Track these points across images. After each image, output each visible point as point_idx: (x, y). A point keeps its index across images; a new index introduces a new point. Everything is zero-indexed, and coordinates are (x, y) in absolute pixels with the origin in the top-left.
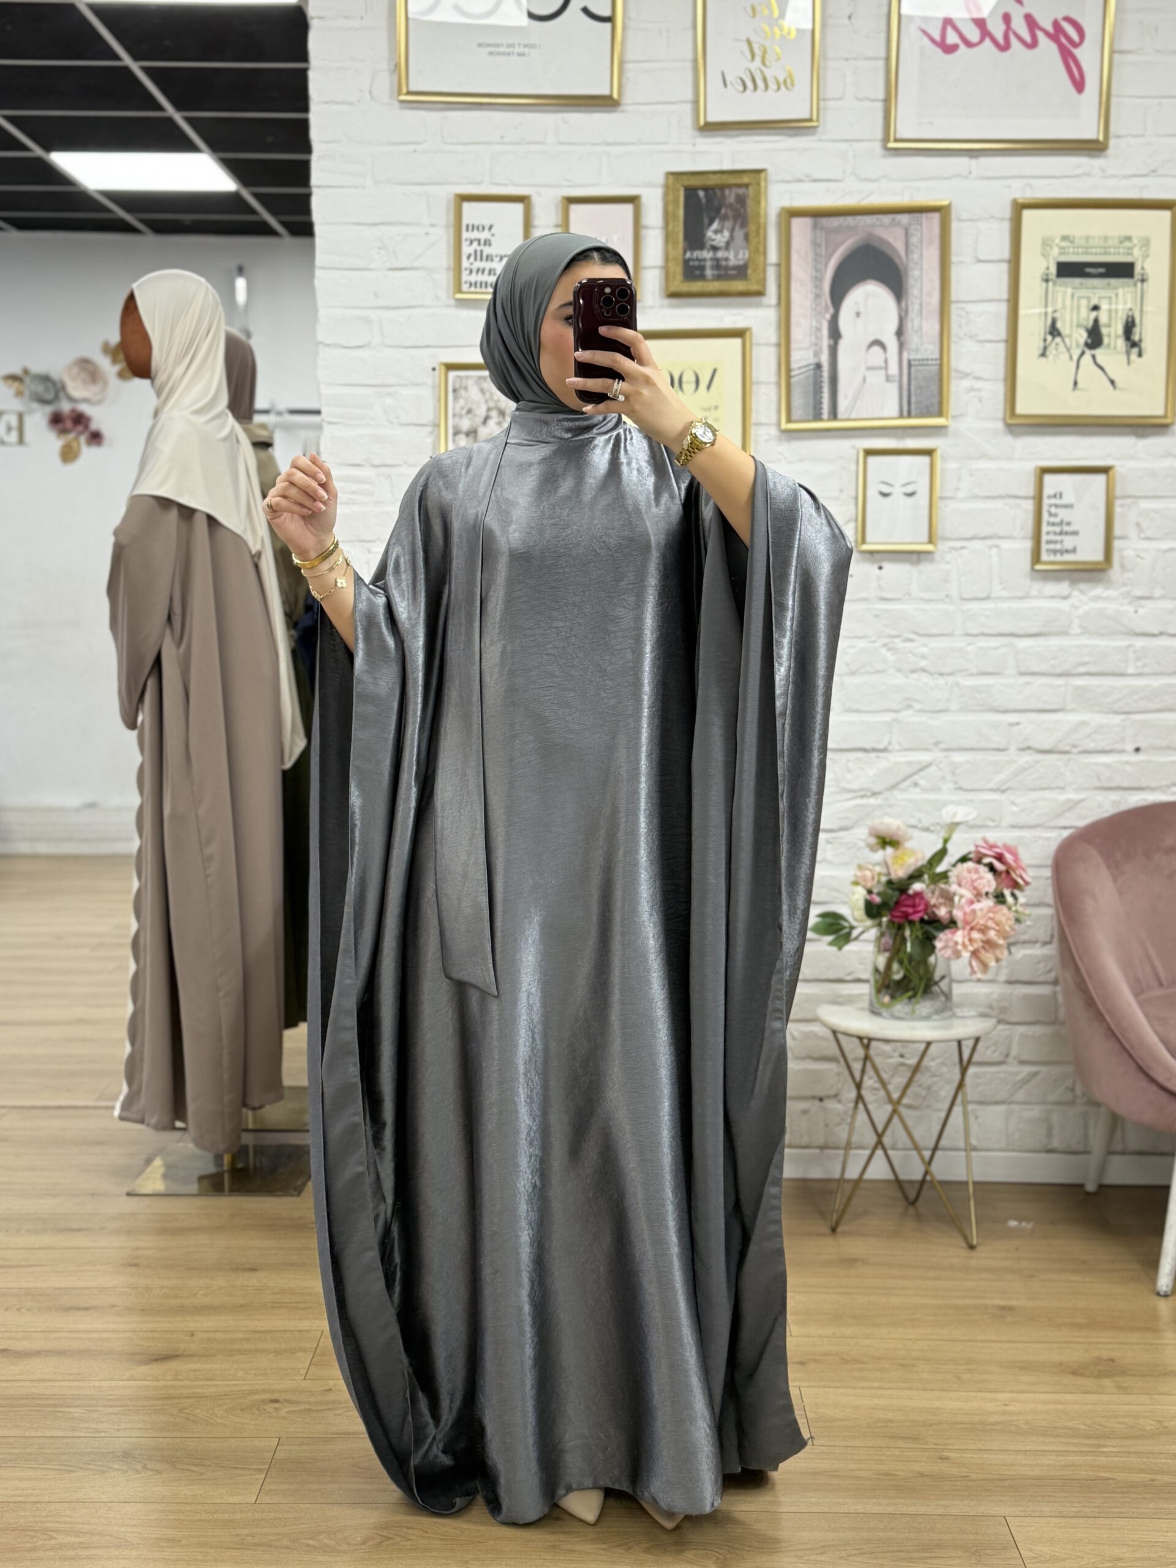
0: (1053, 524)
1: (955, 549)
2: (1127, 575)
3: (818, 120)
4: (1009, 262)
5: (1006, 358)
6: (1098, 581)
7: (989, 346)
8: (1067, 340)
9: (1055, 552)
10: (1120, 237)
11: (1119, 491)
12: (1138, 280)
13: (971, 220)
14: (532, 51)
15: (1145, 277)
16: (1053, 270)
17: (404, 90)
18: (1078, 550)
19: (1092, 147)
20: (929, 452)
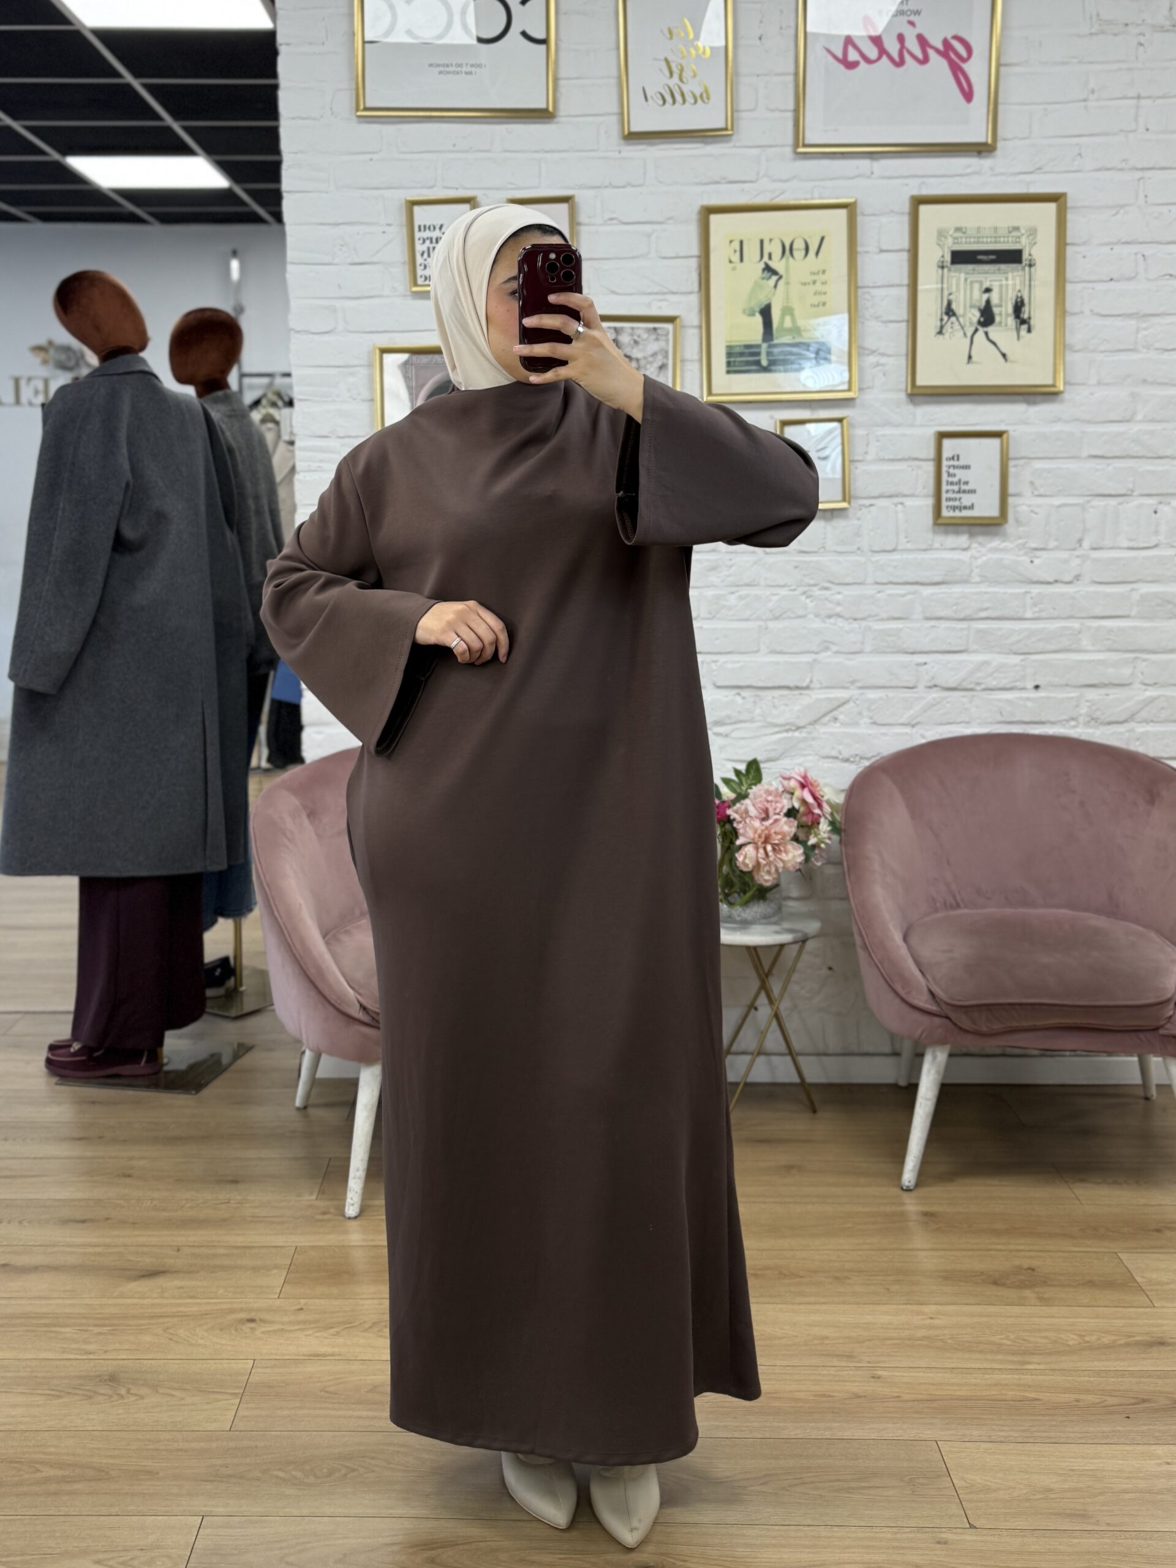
0: (952, 483)
1: (864, 506)
2: (1021, 529)
3: (732, 129)
4: (909, 251)
5: (908, 336)
6: (996, 534)
7: (892, 325)
8: (961, 320)
9: (954, 508)
10: (1009, 228)
11: (1012, 454)
12: (1026, 265)
13: (874, 215)
14: (478, 70)
15: (1033, 262)
16: (948, 258)
17: (362, 107)
18: (975, 506)
19: (982, 149)
20: (840, 420)
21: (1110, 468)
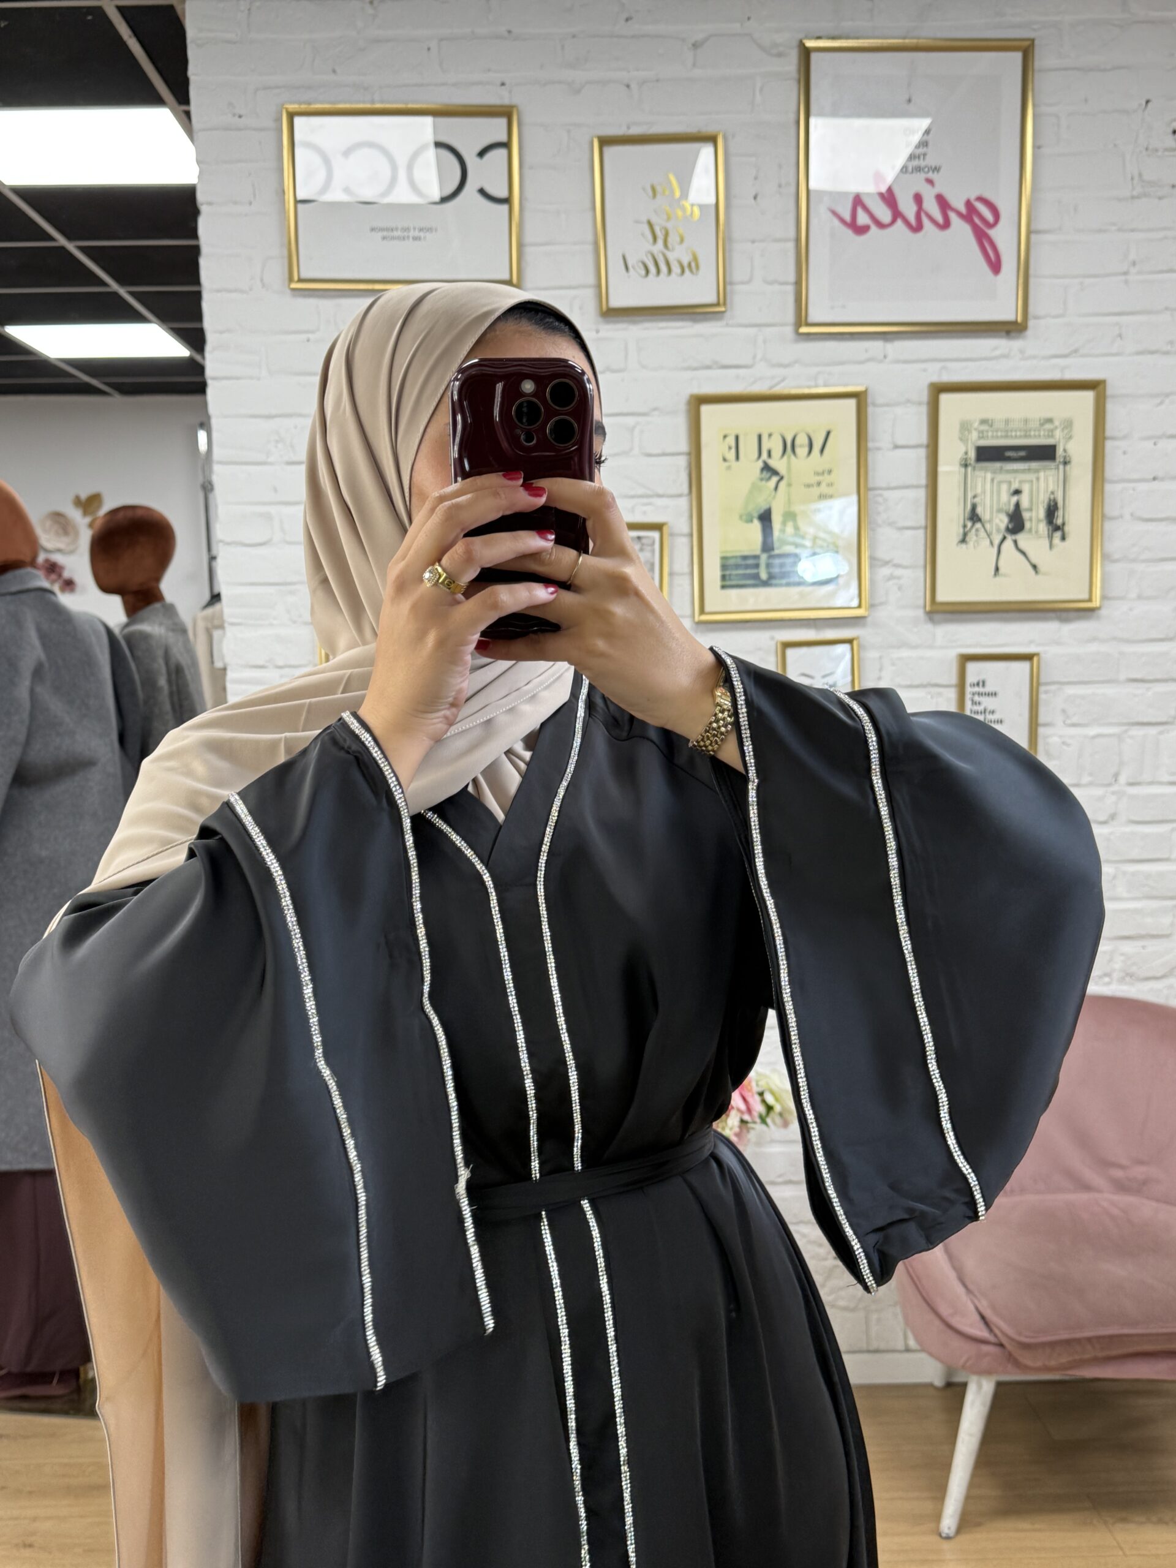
3: (725, 304)
4: (928, 446)
5: (926, 545)
7: (909, 533)
8: (988, 526)
10: (1040, 420)
11: (1043, 679)
12: (1060, 462)
13: (888, 405)
14: (428, 235)
15: (1067, 461)
16: (972, 454)
17: (296, 278)
19: (1011, 329)
20: (850, 641)
21: (1150, 693)
